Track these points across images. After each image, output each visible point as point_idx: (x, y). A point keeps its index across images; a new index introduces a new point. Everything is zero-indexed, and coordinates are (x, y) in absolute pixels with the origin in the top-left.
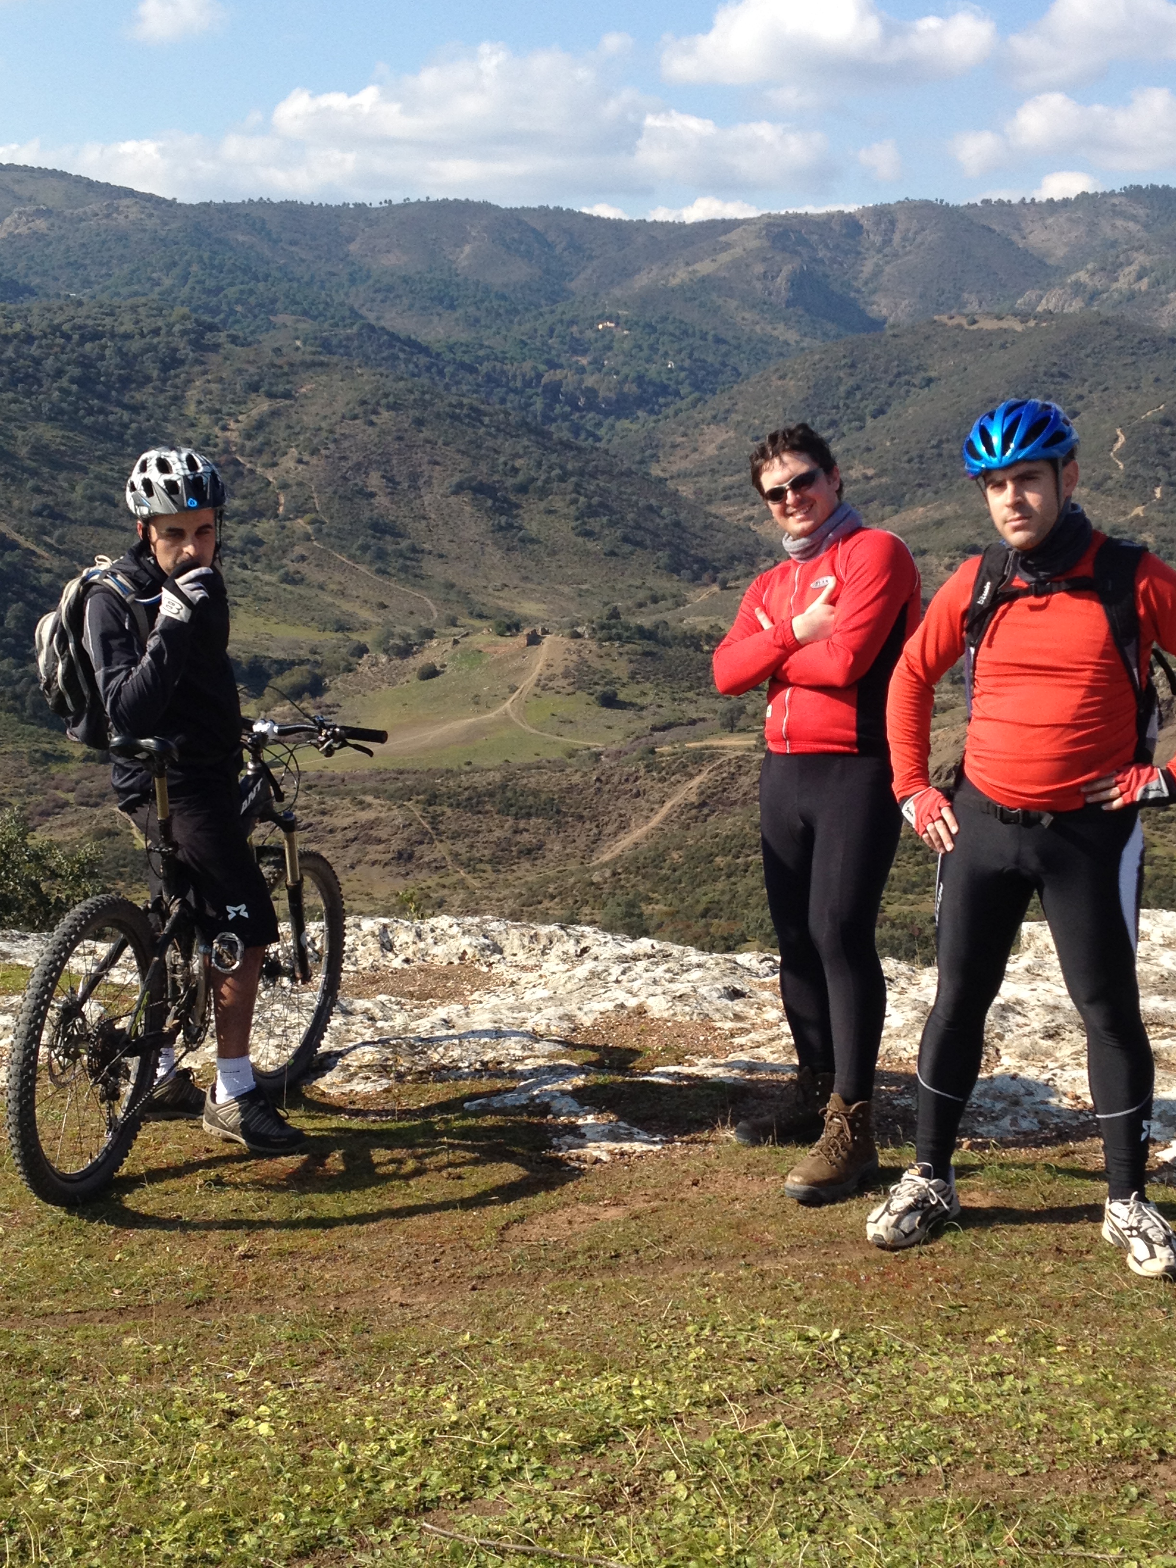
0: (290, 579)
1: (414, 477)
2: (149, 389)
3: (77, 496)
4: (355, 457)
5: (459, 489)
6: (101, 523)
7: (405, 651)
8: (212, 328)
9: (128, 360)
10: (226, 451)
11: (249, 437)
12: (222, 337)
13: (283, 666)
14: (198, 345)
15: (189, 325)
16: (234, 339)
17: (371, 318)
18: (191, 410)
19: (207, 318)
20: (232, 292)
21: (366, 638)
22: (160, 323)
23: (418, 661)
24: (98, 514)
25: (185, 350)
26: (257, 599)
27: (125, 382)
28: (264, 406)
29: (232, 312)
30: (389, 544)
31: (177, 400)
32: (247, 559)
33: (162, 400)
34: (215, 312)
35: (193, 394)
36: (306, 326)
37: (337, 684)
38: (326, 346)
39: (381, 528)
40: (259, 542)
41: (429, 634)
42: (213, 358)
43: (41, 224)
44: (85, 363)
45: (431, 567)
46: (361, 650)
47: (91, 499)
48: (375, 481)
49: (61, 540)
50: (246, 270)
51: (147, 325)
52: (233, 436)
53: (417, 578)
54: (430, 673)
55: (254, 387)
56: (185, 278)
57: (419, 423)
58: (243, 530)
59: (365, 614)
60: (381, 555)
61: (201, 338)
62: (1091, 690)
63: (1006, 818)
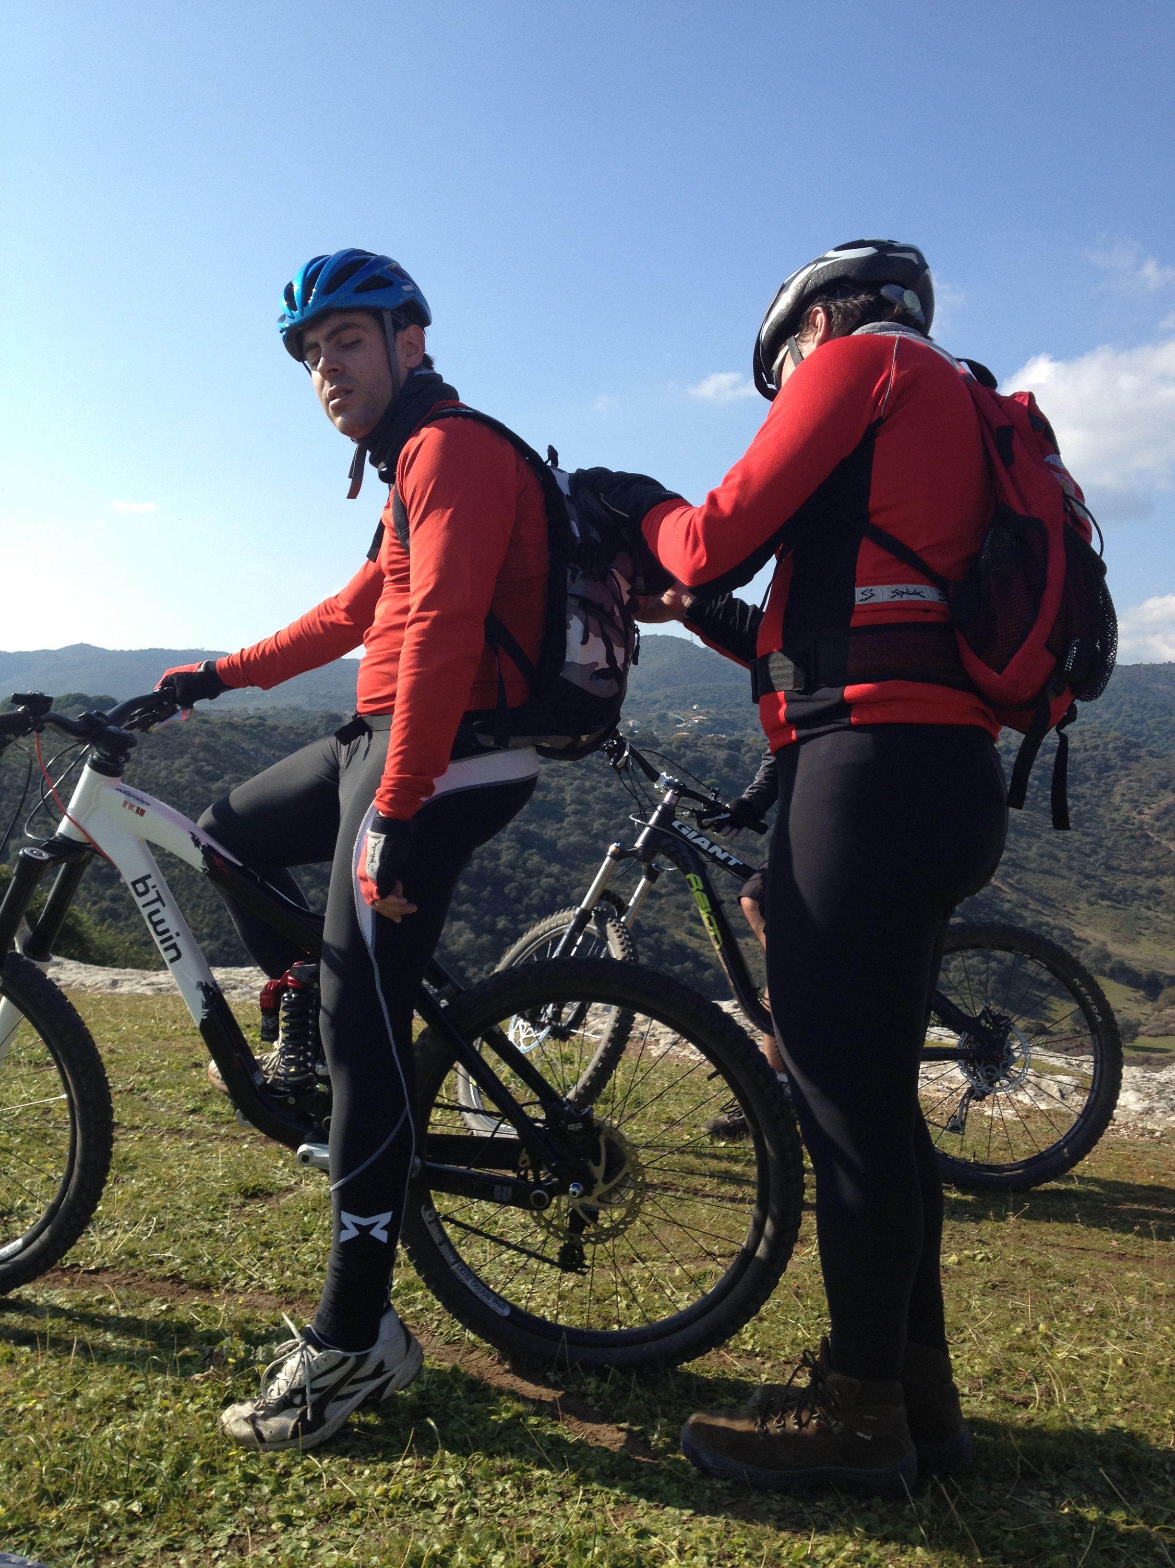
2: (1088, 785)
3: (1032, 853)
6: (1047, 872)
8: (1136, 745)
10: (1140, 828)
11: (1158, 819)
12: (1143, 752)
14: (1125, 756)
15: (1119, 744)
16: (1151, 753)
18: (1117, 799)
19: (1133, 739)
20: (1152, 723)
22: (1099, 742)
24: (1045, 866)
25: (1115, 759)
26: (1157, 931)
29: (1151, 736)
31: (1107, 793)
32: (1151, 903)
33: (1096, 792)
34: (1140, 735)
35: (1119, 789)
40: (1160, 892)
42: (1135, 766)
47: (1042, 856)
49: (1019, 881)
50: (1163, 708)
51: (1089, 743)
52: (1146, 818)
55: (1164, 786)
56: (1119, 713)
58: (1149, 883)
61: (1128, 752)
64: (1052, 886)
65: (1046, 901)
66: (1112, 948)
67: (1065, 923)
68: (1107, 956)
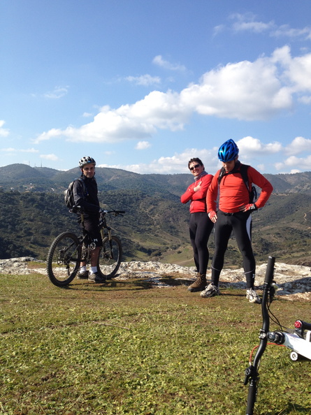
0: (156, 236)
1: (178, 219)
2: (134, 204)
3: (121, 221)
4: (168, 215)
5: (185, 221)
6: (125, 226)
7: (175, 248)
8: (145, 194)
9: (131, 199)
10: (146, 214)
11: (150, 212)
13: (154, 250)
14: (142, 197)
15: (141, 194)
16: (148, 196)
17: (171, 192)
18: (141, 207)
19: (144, 192)
20: (148, 188)
21: (169, 246)
22: (136, 193)
23: (177, 250)
24: (124, 224)
25: (140, 198)
26: (150, 239)
27: (130, 203)
28: (153, 207)
29: (148, 192)
30: (173, 230)
31: (138, 206)
32: (149, 232)
33: (136, 206)
35: (141, 205)
36: (160, 194)
37: (163, 254)
38: (164, 197)
39: (171, 227)
41: (179, 246)
42: (144, 199)
43: (118, 178)
44: (124, 200)
45: (180, 234)
46: (168, 248)
48: (171, 219)
50: (151, 185)
51: (134, 193)
52: (147, 212)
53: (178, 236)
54: (179, 252)
55: (151, 204)
56: (141, 186)
57: (179, 210)
58: (148, 227)
59: (168, 242)
60: (172, 232)
61: (143, 196)
62: (240, 190)
63: (225, 215)
64: (126, 229)
65: (125, 233)
66: (140, 243)
67: (129, 238)
68: (139, 246)
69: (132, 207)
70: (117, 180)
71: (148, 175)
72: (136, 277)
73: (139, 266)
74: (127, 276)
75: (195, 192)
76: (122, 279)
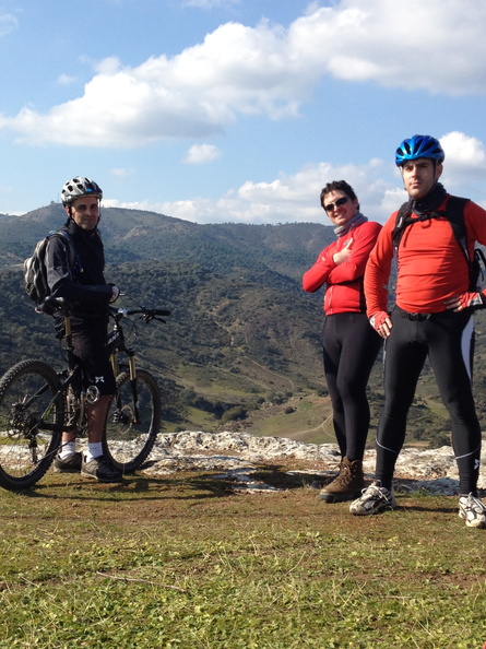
0: (236, 371)
1: (286, 331)
2: (182, 295)
3: (152, 337)
4: (263, 323)
5: (304, 336)
6: (161, 347)
7: (280, 402)
8: (208, 271)
9: (175, 284)
10: (211, 319)
11: (220, 314)
12: (212, 275)
13: (230, 406)
14: (202, 278)
15: (199, 270)
16: (216, 276)
17: (271, 268)
18: (198, 303)
19: (206, 268)
20: (217, 258)
21: (264, 396)
22: (188, 269)
23: (285, 406)
24: (160, 343)
25: (197, 280)
26: (221, 379)
27: (173, 292)
28: (227, 302)
29: (217, 266)
30: (275, 357)
31: (193, 299)
32: (217, 363)
33: (187, 299)
34: (210, 265)
35: (199, 297)
36: (246, 271)
37: (252, 414)
38: (253, 279)
39: (272, 351)
40: (223, 356)
41: (290, 395)
42: (207, 283)
43: (144, 232)
44: (158, 285)
45: (292, 367)
46: (262, 401)
47: (157, 338)
48: (270, 332)
49: (145, 354)
50: (223, 250)
51: (183, 270)
52: (214, 314)
53: (286, 372)
54: (290, 411)
55: (224, 295)
56: (199, 253)
57: (289, 309)
58: (216, 351)
59: (264, 386)
60: (272, 362)
61: (204, 275)
62: (446, 259)
63: (411, 318)
64: (164, 355)
65: (160, 365)
66: (197, 390)
67: (171, 377)
68: (194, 395)
69: (176, 303)
70: (143, 237)
71: (216, 226)
72: (194, 469)
73: (199, 442)
74: (172, 467)
75: (335, 265)
76: (160, 473)
